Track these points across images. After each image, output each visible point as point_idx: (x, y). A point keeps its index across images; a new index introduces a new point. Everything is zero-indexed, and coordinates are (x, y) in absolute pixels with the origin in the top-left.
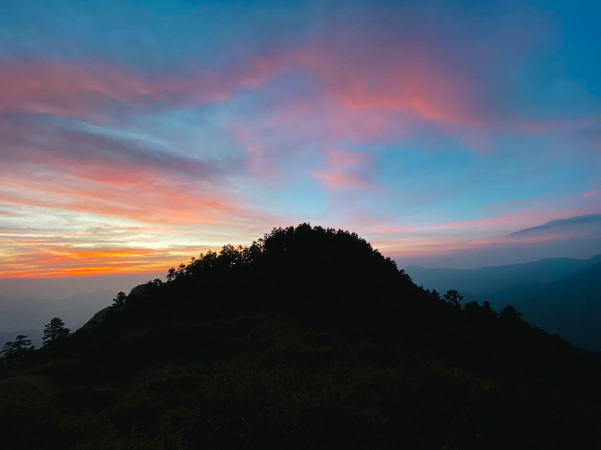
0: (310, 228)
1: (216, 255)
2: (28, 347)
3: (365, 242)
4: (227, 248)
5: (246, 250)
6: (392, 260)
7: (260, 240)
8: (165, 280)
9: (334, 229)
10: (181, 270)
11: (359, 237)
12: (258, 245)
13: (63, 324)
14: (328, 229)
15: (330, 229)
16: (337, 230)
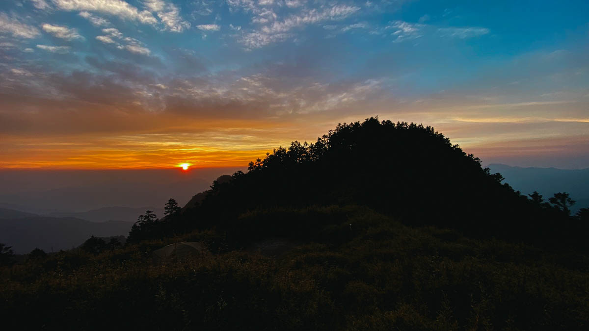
0: (378, 123)
1: (285, 151)
2: (155, 219)
3: (443, 136)
4: (295, 145)
5: (312, 147)
6: (475, 157)
7: (325, 136)
8: (246, 171)
9: (406, 123)
10: (259, 164)
11: (435, 131)
12: (323, 141)
13: (177, 204)
14: (399, 123)
15: (401, 123)
16: (409, 124)
